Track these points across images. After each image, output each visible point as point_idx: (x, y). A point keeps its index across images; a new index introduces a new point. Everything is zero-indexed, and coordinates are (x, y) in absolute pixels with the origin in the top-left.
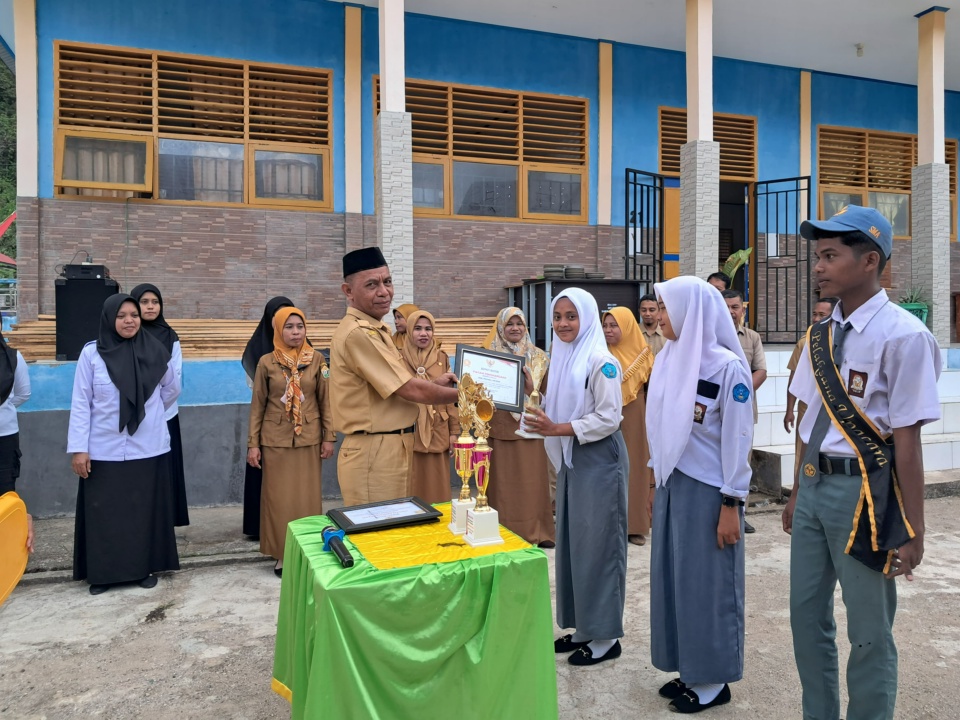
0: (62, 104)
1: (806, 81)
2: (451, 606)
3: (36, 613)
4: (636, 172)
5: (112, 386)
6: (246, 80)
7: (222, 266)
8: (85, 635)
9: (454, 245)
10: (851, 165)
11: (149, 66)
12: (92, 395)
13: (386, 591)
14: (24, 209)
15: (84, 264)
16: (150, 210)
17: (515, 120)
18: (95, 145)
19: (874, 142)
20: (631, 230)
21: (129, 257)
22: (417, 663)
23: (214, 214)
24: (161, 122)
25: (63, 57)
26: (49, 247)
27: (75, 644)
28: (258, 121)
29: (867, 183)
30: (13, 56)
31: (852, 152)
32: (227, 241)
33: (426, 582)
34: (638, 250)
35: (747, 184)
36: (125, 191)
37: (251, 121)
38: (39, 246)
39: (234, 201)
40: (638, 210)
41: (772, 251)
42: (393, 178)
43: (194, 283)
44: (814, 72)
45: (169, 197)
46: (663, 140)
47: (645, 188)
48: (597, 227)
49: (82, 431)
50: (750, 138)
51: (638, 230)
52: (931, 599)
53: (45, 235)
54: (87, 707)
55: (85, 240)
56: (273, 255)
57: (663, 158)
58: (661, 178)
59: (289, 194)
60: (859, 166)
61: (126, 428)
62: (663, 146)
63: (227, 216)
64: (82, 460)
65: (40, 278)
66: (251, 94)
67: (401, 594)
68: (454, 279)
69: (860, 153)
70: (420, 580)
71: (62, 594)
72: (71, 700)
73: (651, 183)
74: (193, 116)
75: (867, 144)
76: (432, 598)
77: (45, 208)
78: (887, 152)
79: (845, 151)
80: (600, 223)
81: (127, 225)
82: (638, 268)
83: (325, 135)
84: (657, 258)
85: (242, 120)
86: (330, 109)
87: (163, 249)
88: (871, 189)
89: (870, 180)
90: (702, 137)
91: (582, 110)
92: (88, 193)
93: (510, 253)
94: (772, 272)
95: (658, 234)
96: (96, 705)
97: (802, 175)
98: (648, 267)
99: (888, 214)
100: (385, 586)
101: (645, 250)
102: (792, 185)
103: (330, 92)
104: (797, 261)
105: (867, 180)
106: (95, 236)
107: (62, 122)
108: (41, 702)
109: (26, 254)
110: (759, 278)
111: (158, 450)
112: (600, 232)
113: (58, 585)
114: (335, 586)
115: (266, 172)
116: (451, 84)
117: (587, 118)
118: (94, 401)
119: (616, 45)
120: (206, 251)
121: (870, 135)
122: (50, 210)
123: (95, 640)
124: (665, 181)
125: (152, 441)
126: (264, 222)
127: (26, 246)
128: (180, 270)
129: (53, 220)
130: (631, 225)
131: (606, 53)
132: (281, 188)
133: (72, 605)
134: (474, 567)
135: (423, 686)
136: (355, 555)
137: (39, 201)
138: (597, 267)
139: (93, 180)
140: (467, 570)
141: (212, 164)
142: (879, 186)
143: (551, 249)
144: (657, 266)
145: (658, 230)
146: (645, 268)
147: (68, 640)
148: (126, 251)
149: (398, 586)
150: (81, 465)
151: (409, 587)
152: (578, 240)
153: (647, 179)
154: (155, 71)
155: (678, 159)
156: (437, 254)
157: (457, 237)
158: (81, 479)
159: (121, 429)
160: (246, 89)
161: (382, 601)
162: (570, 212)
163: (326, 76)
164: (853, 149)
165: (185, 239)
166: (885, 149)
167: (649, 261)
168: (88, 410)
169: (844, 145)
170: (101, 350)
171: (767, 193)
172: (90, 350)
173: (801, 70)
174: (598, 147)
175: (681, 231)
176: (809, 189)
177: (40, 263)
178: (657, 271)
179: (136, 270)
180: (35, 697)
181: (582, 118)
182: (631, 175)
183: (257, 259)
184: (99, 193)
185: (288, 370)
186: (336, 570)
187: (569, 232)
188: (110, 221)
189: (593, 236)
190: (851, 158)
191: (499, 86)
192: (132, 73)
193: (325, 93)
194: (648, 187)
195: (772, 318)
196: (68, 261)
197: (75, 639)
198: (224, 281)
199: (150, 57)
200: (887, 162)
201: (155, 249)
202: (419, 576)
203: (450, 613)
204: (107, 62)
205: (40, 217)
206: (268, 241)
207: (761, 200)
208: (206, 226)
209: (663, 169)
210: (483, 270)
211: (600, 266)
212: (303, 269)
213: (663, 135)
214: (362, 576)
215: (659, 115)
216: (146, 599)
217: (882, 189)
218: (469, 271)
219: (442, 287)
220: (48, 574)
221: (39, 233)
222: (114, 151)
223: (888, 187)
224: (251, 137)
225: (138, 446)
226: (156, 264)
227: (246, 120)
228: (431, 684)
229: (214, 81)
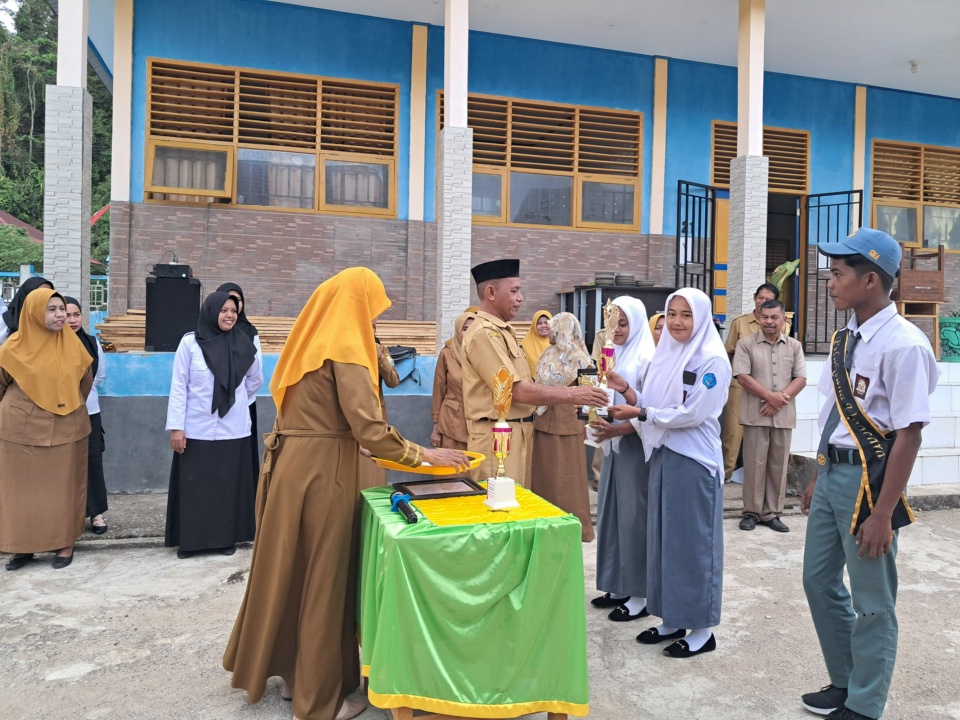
0: (153, 116)
1: (861, 95)
2: (498, 559)
3: (132, 572)
4: (688, 184)
5: (208, 371)
6: (319, 94)
7: (293, 267)
8: (176, 591)
9: (510, 252)
10: (906, 178)
11: (232, 81)
12: (189, 381)
13: (444, 543)
14: (117, 212)
15: (171, 263)
16: (228, 214)
17: (572, 132)
18: (181, 154)
19: (930, 156)
20: (682, 240)
21: (208, 258)
22: (468, 605)
23: (287, 219)
24: (241, 133)
25: (155, 72)
26: (138, 248)
27: (169, 598)
28: (329, 133)
29: (922, 196)
30: (111, 76)
31: (908, 166)
32: (298, 244)
33: (478, 537)
34: (689, 259)
35: (799, 197)
36: (206, 197)
37: (323, 132)
38: (130, 246)
39: (304, 207)
40: (690, 221)
41: (822, 265)
42: (454, 189)
43: (267, 283)
44: (869, 87)
45: (245, 202)
46: (716, 153)
47: (697, 199)
48: (649, 236)
49: (180, 411)
50: (802, 151)
51: (690, 240)
52: (951, 596)
53: (135, 236)
54: (182, 647)
55: (170, 242)
56: (340, 258)
57: (716, 170)
58: (713, 190)
59: (356, 201)
60: (914, 180)
61: (217, 411)
62: (716, 159)
63: (298, 221)
64: (179, 437)
65: (129, 276)
66: (324, 107)
67: (456, 546)
69: (915, 167)
70: (473, 536)
71: (154, 557)
72: (169, 641)
73: (703, 195)
74: (269, 127)
75: (922, 158)
76: (483, 552)
77: (136, 212)
78: (943, 166)
79: (900, 165)
80: (652, 232)
81: (208, 228)
82: (689, 276)
83: (391, 146)
84: (708, 267)
85: (314, 132)
86: (396, 122)
87: (239, 251)
88: (926, 203)
89: (925, 194)
90: (751, 153)
91: (637, 124)
92: (173, 198)
93: (563, 260)
95: (709, 244)
96: (190, 646)
97: (855, 189)
98: (698, 276)
99: (943, 229)
100: (443, 539)
101: (696, 260)
102: (844, 198)
103: (396, 106)
105: (922, 194)
106: (178, 238)
107: (153, 133)
108: (144, 641)
109: (118, 253)
110: (810, 289)
112: (651, 241)
113: (149, 550)
114: (402, 536)
115: (336, 179)
116: (510, 99)
117: (641, 131)
118: (190, 385)
119: (671, 61)
120: (278, 253)
121: (926, 150)
122: (140, 214)
123: (185, 595)
124: (717, 192)
125: (236, 426)
126: (333, 227)
127: (118, 246)
128: (254, 271)
129: (142, 224)
130: (682, 234)
131: (661, 68)
132: (349, 196)
133: (163, 566)
134: (517, 528)
135: (472, 627)
136: (419, 516)
137: (131, 206)
138: (647, 275)
139: (179, 186)
140: (512, 530)
141: (286, 172)
142: (934, 200)
143: (603, 257)
144: (708, 275)
145: (709, 240)
146: (695, 277)
147: (162, 595)
148: (205, 252)
149: (454, 540)
150: (178, 442)
151: (463, 541)
152: (630, 248)
153: (700, 190)
154: (237, 86)
155: (728, 171)
157: (513, 244)
159: (213, 412)
160: (319, 102)
161: (441, 551)
162: (623, 221)
163: (393, 90)
164: (908, 163)
165: (259, 242)
166: (941, 163)
167: (700, 270)
168: (185, 393)
169: (899, 159)
170: (199, 339)
171: (819, 206)
172: (189, 340)
173: (856, 85)
174: (651, 159)
175: (730, 242)
176: (860, 203)
177: (130, 262)
178: (708, 280)
179: (214, 270)
180: (138, 637)
181: (637, 131)
182: (684, 186)
183: (325, 262)
184: (184, 199)
186: (402, 525)
187: (621, 240)
188: (193, 224)
189: (645, 245)
190: (907, 172)
191: (557, 100)
192: (216, 88)
193: (392, 106)
194: (700, 198)
195: (821, 328)
196: (156, 261)
197: (168, 594)
198: (294, 282)
199: (233, 73)
200: (943, 176)
201: (231, 251)
202: (472, 531)
203: (497, 565)
204: (194, 78)
205: (130, 220)
206: (336, 246)
207: (813, 213)
208: (279, 230)
209: (716, 181)
210: (537, 276)
211: (650, 274)
213: (716, 148)
214: (425, 529)
215: (713, 126)
216: (226, 564)
217: (937, 203)
220: (140, 540)
221: (130, 234)
222: (198, 159)
223: (943, 201)
224: (323, 148)
225: (226, 428)
226: (232, 264)
227: (319, 132)
228: (479, 625)
229: (289, 95)
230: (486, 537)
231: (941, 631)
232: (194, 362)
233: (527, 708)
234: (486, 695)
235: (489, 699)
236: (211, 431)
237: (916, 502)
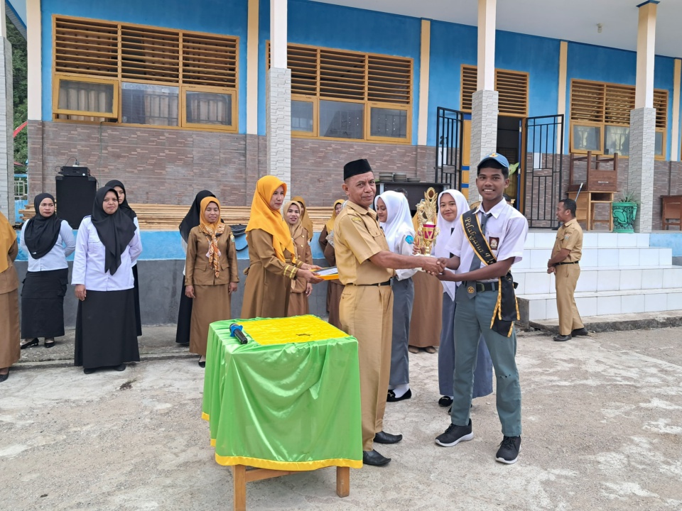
0: (58, 58)
1: (564, 48)
2: (302, 366)
3: (52, 383)
4: (444, 109)
5: (101, 243)
6: (181, 43)
7: (164, 168)
8: (83, 395)
9: (320, 157)
10: (594, 106)
11: (116, 32)
12: (87, 251)
13: (265, 356)
14: (33, 128)
15: (74, 166)
16: (116, 130)
17: (363, 72)
18: (79, 86)
19: (610, 91)
20: (440, 149)
21: (102, 162)
22: (281, 397)
23: (158, 133)
24: (123, 71)
25: (58, 26)
26: (49, 154)
27: (77, 400)
28: (189, 71)
29: (604, 119)
30: (25, 27)
31: (595, 98)
32: (167, 152)
33: (288, 351)
34: (445, 163)
35: (521, 119)
36: (99, 117)
37: (184, 71)
38: (43, 153)
39: (172, 125)
40: (445, 136)
41: (536, 166)
42: (278, 112)
43: (145, 180)
44: (570, 42)
45: (128, 121)
46: (464, 88)
47: (450, 120)
48: (417, 147)
49: (81, 271)
50: (523, 87)
51: (445, 149)
53: (46, 146)
54: (88, 433)
55: (73, 150)
56: (197, 162)
57: (464, 100)
58: (462, 114)
59: (208, 120)
60: (599, 107)
61: (109, 271)
62: (464, 92)
63: (167, 135)
64: (81, 289)
65: (43, 175)
66: (184, 52)
67: (274, 358)
68: (319, 181)
69: (600, 98)
70: (285, 351)
71: (67, 374)
72: (79, 429)
73: (455, 117)
74: (145, 67)
75: (605, 92)
76: (292, 362)
77: (47, 128)
78: (619, 98)
79: (589, 97)
80: (419, 144)
81: (101, 140)
82: (444, 175)
83: (234, 81)
84: (458, 168)
85: (177, 70)
86: (237, 63)
87: (125, 157)
88: (607, 124)
89: (606, 117)
90: (486, 88)
91: (409, 66)
92: (74, 118)
94: (536, 179)
95: (458, 152)
96: (94, 432)
97: (559, 114)
98: (451, 174)
99: (618, 142)
100: (265, 353)
101: (449, 163)
102: (551, 120)
103: (237, 52)
104: (553, 172)
105: (604, 117)
106: (79, 147)
107: (57, 70)
108: (61, 429)
109: (34, 159)
110: (527, 183)
111: (127, 286)
112: (419, 150)
113: (63, 369)
114: (237, 352)
115: (194, 105)
116: (319, 48)
117: (412, 71)
118: (88, 253)
119: (433, 22)
120: (153, 158)
121: (607, 86)
122: (50, 129)
123: (90, 398)
124: (464, 115)
125: (123, 281)
126: (192, 139)
127: (34, 153)
128: (136, 171)
129: (51, 137)
130: (440, 145)
131: (426, 27)
132: (203, 116)
133: (73, 379)
134: (315, 345)
135: (285, 411)
136: (249, 339)
137: (43, 123)
138: (416, 174)
139: (78, 109)
140: (311, 347)
141: (157, 99)
142: (612, 122)
143: (385, 161)
144: (458, 174)
145: (458, 149)
146: (449, 175)
147: (73, 398)
148: (100, 157)
149: (272, 354)
150: (80, 292)
151: (278, 354)
152: (404, 155)
153: (452, 114)
154: (119, 35)
155: (471, 100)
156: (308, 163)
157: (322, 152)
158: (80, 301)
159: (106, 271)
160: (181, 49)
161: (263, 361)
162: (399, 136)
163: (235, 41)
164: (595, 96)
165: (139, 150)
166: (617, 96)
167: (452, 170)
168: (84, 258)
169: (589, 92)
170: (93, 221)
171: (534, 126)
172: (87, 221)
173: (560, 40)
174: (419, 92)
175: (471, 151)
176: (562, 123)
177: (43, 164)
178: (458, 177)
179: (106, 170)
180: (57, 427)
181: (409, 71)
182: (441, 111)
183: (187, 164)
184: (82, 118)
185: (210, 237)
186: (237, 345)
187: (398, 150)
188: (89, 137)
189: (414, 153)
190: (594, 102)
191: (352, 49)
192: (104, 37)
193: (234, 52)
194: (453, 120)
195: (535, 210)
196: (63, 164)
197: (77, 398)
198: (165, 179)
199: (116, 26)
200: (618, 105)
201: (118, 156)
202: (284, 348)
203: (302, 370)
204: (87, 29)
205: (43, 134)
206: (194, 153)
207: (530, 130)
208: (153, 141)
209: (464, 108)
211: (418, 173)
212: (218, 171)
213: (464, 84)
214: (253, 347)
215: (462, 69)
216: (119, 377)
217: (614, 124)
218: (330, 175)
219: (311, 186)
220: (56, 362)
221: (43, 144)
222: (92, 90)
223: (619, 122)
224: (184, 82)
225: (115, 283)
226: (120, 166)
227: (181, 70)
228: (289, 410)
229: (159, 43)
230: (294, 352)
231: (599, 409)
232: (90, 236)
233: (322, 464)
234: (295, 456)
235: (297, 458)
236: (104, 284)
237: (591, 327)
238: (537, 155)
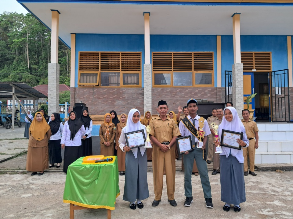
0: (80, 66)
1: (289, 39)
3: (54, 177)
4: (228, 71)
6: (121, 56)
7: (115, 102)
9: (174, 94)
11: (99, 55)
14: (71, 90)
15: (80, 103)
16: (98, 89)
17: (192, 60)
18: (87, 74)
20: (227, 88)
21: (94, 100)
23: (113, 89)
24: (101, 68)
25: (80, 55)
26: (77, 99)
28: (124, 66)
32: (116, 96)
35: (269, 72)
36: (93, 85)
37: (122, 66)
38: (75, 98)
39: (118, 86)
41: (277, 93)
42: (147, 80)
43: (108, 106)
44: (292, 36)
45: (103, 86)
48: (217, 88)
50: (269, 58)
53: (76, 96)
55: (84, 97)
56: (127, 99)
59: (131, 83)
63: (116, 90)
66: (122, 60)
68: (173, 103)
72: (50, 191)
74: (109, 66)
76: (88, 170)
77: (76, 90)
80: (218, 86)
81: (93, 93)
83: (140, 68)
85: (119, 66)
86: (141, 62)
87: (101, 98)
90: (237, 62)
91: (212, 55)
92: (85, 86)
93: (190, 96)
94: (277, 99)
96: (54, 192)
102: (282, 72)
103: (141, 58)
104: (285, 96)
106: (86, 96)
107: (80, 70)
109: (72, 100)
110: (273, 101)
112: (218, 89)
115: (126, 78)
116: (173, 52)
117: (213, 57)
119: (222, 36)
120: (111, 98)
122: (77, 90)
125: (77, 143)
126: (125, 91)
127: (72, 98)
128: (105, 103)
129: (78, 93)
131: (219, 39)
132: (129, 82)
137: (75, 88)
138: (217, 99)
139: (87, 83)
140: (95, 166)
141: (113, 77)
143: (202, 94)
148: (93, 99)
151: (83, 168)
152: (211, 91)
154: (100, 56)
156: (169, 97)
157: (174, 92)
159: (71, 140)
160: (121, 58)
161: (78, 170)
162: (209, 83)
163: (140, 53)
165: (106, 96)
171: (275, 75)
173: (287, 36)
174: (217, 65)
176: (288, 73)
179: (95, 103)
180: (45, 190)
183: (123, 100)
184: (88, 86)
187: (208, 89)
188: (90, 92)
189: (216, 90)
191: (186, 51)
192: (95, 57)
193: (140, 58)
195: (277, 113)
197: (57, 182)
198: (115, 105)
199: (99, 53)
201: (99, 98)
202: (86, 166)
203: (92, 174)
204: (90, 55)
205: (75, 92)
206: (126, 96)
207: (273, 77)
208: (111, 92)
210: (182, 101)
211: (218, 99)
212: (134, 102)
218: (178, 101)
219: (170, 106)
222: (88, 76)
224: (122, 70)
225: (74, 143)
226: (100, 102)
227: (121, 66)
228: (88, 187)
229: (113, 57)
230: (89, 167)
232: (67, 128)
233: (100, 207)
235: (91, 204)
236: (71, 144)
238: (277, 88)
